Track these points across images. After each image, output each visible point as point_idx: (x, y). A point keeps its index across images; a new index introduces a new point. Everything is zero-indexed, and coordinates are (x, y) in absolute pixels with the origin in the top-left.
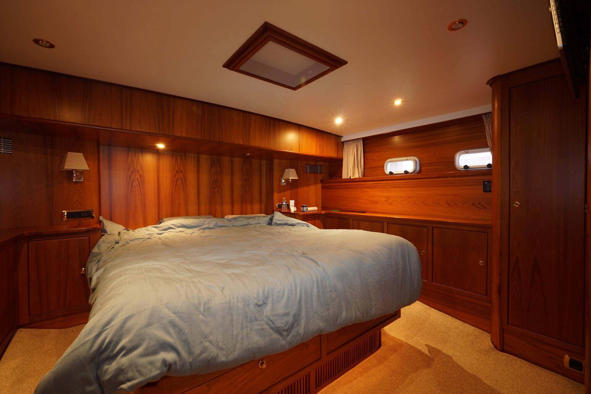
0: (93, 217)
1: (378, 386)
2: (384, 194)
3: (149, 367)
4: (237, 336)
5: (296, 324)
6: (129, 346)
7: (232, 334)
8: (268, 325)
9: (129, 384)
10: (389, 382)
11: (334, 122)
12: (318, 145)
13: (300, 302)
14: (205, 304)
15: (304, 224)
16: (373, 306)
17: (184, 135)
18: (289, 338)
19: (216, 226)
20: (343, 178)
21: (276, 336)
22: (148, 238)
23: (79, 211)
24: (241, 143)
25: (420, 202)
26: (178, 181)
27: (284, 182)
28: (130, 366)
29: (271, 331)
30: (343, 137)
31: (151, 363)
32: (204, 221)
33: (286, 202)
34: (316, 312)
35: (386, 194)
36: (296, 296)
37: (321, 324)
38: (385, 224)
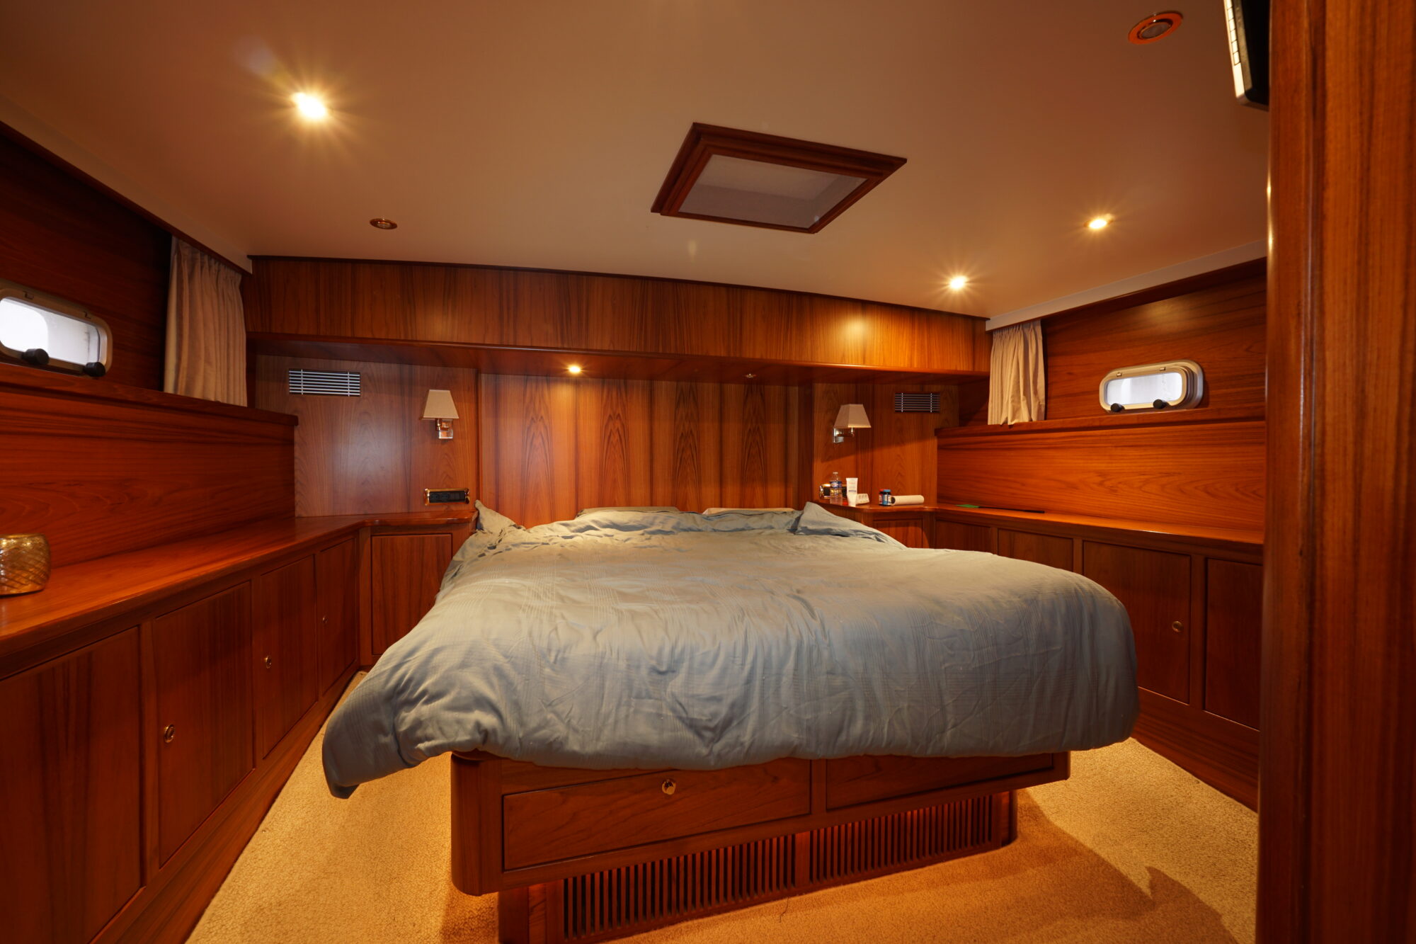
0: (467, 502)
1: (963, 918)
2: (1094, 465)
3: (456, 727)
4: (607, 716)
5: (735, 723)
6: (433, 690)
7: (599, 710)
8: (674, 710)
9: (427, 744)
10: (998, 918)
11: (948, 286)
12: (916, 346)
13: (749, 681)
14: (559, 651)
15: (870, 534)
16: (949, 727)
17: (606, 347)
18: (717, 747)
19: (678, 529)
20: (989, 423)
21: (689, 735)
22: (543, 544)
23: (447, 490)
24: (723, 353)
25: (1196, 488)
26: (612, 439)
27: (839, 435)
28: (431, 719)
29: (679, 724)
30: (989, 319)
31: (459, 722)
32: (655, 518)
33: (839, 483)
34: (786, 708)
35: (1102, 465)
36: (742, 669)
37: (796, 735)
38: (1078, 543)
